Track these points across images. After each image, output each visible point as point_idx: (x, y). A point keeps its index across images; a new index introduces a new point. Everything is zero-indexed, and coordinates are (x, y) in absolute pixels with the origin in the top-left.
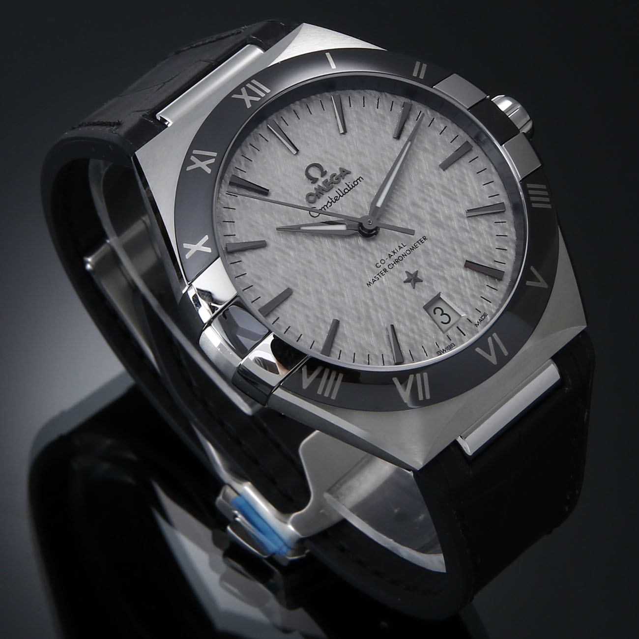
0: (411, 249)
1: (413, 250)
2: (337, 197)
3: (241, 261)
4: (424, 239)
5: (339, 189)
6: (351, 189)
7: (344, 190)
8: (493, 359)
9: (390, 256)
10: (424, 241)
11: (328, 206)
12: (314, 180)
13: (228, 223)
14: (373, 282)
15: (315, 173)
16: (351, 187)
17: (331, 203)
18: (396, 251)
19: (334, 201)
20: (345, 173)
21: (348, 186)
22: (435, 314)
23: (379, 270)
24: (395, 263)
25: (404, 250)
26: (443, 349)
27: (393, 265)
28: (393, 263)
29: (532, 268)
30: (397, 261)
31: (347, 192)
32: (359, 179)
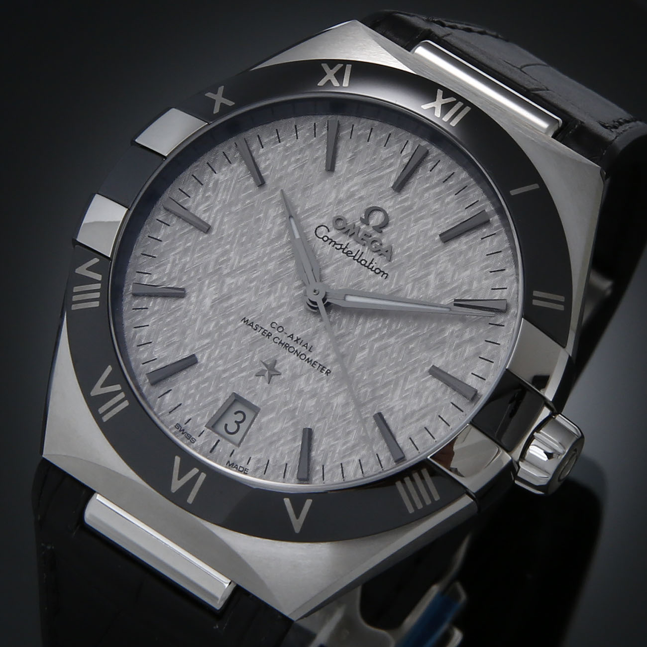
0: (308, 359)
1: (308, 362)
2: (352, 253)
3: (231, 163)
4: (327, 372)
5: (362, 253)
6: (368, 267)
7: (363, 260)
8: (176, 485)
9: (292, 336)
10: (324, 372)
11: (336, 246)
12: (365, 221)
13: (277, 136)
14: (249, 325)
15: (377, 219)
16: (370, 267)
17: (341, 248)
18: (300, 341)
19: (345, 252)
20: (388, 254)
21: (371, 263)
22: (236, 413)
23: (267, 327)
24: (283, 344)
25: (304, 350)
26: (183, 430)
27: (280, 343)
28: (283, 342)
29: (309, 502)
30: (286, 346)
31: (362, 264)
32: (384, 273)
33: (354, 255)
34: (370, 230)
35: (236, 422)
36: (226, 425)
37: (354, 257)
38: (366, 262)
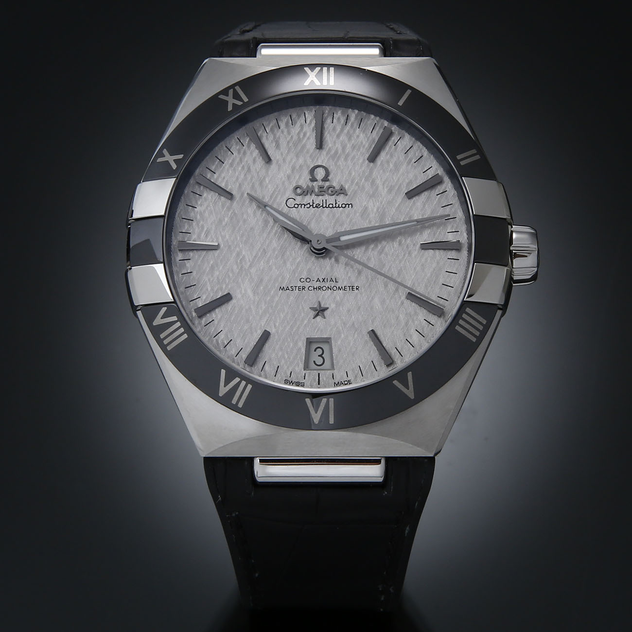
0: (339, 287)
1: (340, 290)
3: (201, 196)
4: (356, 288)
6: (335, 207)
7: (330, 204)
8: (316, 417)
9: (318, 280)
10: (355, 289)
12: (314, 180)
13: (218, 160)
14: (286, 289)
15: (320, 174)
16: (337, 206)
18: (326, 280)
20: (342, 191)
21: (336, 203)
22: (315, 351)
23: (299, 284)
24: (317, 288)
25: (333, 284)
26: (292, 382)
27: (314, 289)
28: (315, 287)
29: (410, 374)
30: (320, 288)
31: (331, 208)
32: (349, 205)
33: (322, 205)
34: (321, 183)
35: (319, 356)
36: (314, 362)
37: (322, 206)
38: (332, 204)
